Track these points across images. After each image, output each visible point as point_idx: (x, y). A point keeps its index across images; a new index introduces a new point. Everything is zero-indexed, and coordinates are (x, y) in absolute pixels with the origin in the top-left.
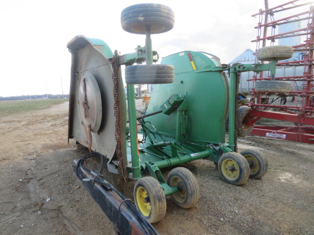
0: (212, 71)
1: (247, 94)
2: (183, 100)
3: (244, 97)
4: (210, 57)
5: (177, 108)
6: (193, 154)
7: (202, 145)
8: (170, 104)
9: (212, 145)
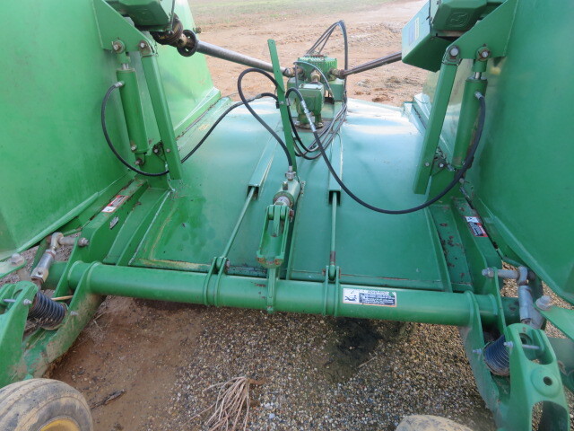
6: (361, 291)
7: (496, 246)
8: (430, 24)
9: (523, 278)
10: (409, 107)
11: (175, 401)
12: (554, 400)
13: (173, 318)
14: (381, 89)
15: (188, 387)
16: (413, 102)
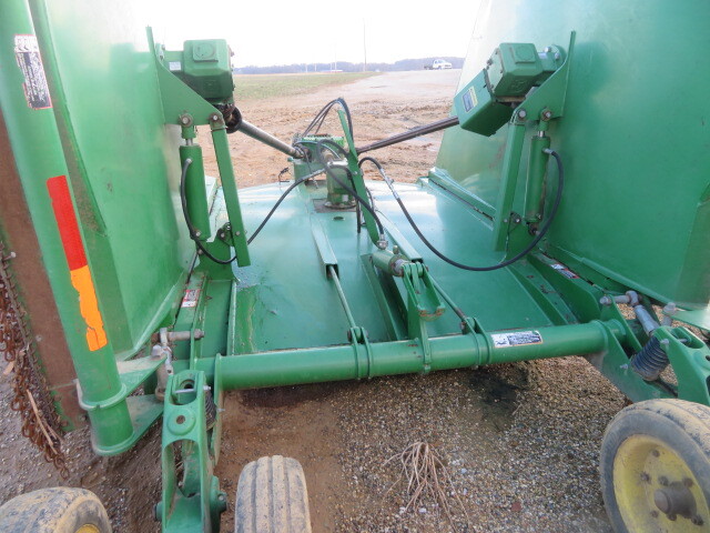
5: (511, 107)
6: (508, 334)
7: (592, 284)
8: (490, 91)
9: (635, 300)
10: (426, 180)
11: (354, 484)
13: (296, 412)
15: (361, 469)
16: (430, 176)
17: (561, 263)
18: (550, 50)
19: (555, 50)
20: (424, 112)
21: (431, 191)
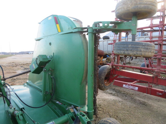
0: (72, 33)
1: (111, 54)
2: (49, 61)
3: (109, 56)
4: (72, 19)
5: (43, 68)
7: (65, 105)
8: (37, 65)
9: (73, 107)
10: (26, 84)
12: (88, 121)
14: (11, 82)
16: (27, 83)
17: (59, 101)
18: (50, 56)
19: (51, 56)
20: (26, 65)
21: (27, 87)
